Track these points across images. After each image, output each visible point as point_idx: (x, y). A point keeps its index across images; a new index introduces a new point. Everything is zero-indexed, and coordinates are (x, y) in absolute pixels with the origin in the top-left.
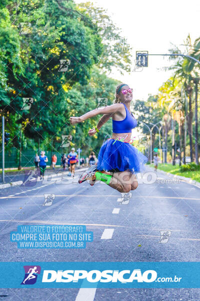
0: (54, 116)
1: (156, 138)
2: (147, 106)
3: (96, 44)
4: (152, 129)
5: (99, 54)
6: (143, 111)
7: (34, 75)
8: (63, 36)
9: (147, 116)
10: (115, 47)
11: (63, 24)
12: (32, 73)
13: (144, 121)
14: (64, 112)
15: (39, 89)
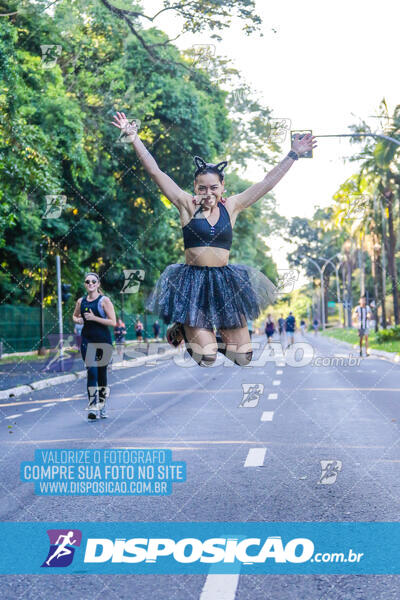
0: (148, 251)
1: (331, 284)
2: (313, 226)
3: (217, 120)
4: (324, 267)
5: (223, 139)
6: (305, 236)
7: (109, 179)
8: (158, 108)
9: (313, 245)
10: (252, 124)
11: (157, 88)
12: (106, 176)
13: (309, 254)
14: (165, 244)
15: (119, 205)
